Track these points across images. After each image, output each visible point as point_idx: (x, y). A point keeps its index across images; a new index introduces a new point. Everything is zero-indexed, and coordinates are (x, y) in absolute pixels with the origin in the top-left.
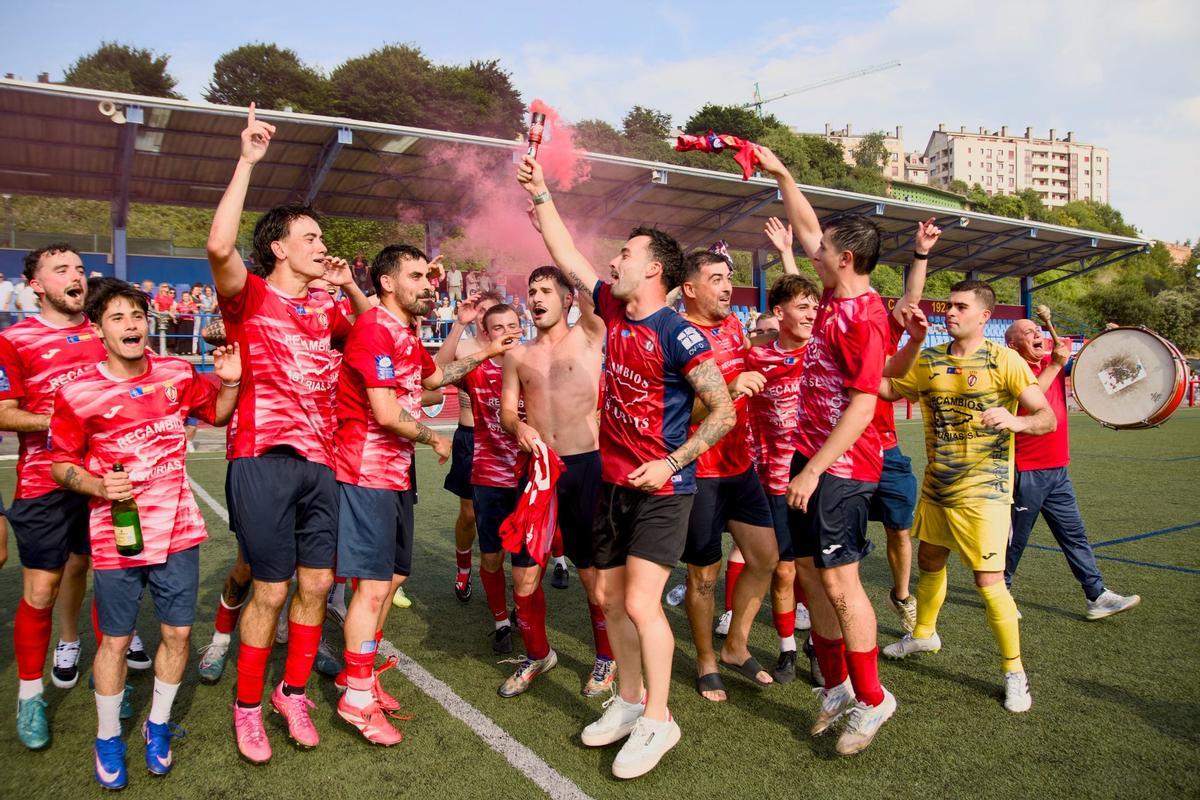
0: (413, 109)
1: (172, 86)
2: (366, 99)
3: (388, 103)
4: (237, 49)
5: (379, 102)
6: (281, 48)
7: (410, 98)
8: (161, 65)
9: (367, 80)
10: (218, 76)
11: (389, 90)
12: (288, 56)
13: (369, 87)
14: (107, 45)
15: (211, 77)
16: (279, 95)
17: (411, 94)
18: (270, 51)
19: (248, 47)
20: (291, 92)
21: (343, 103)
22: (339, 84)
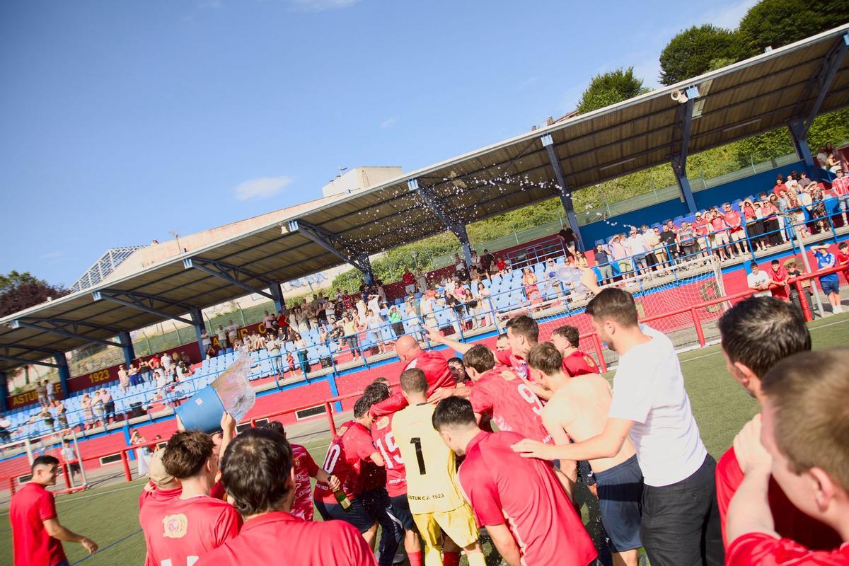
0: (815, 19)
1: (640, 85)
2: (773, 31)
3: (791, 25)
4: (670, 42)
5: (784, 28)
6: (699, 27)
7: (809, 12)
8: (629, 76)
9: (769, 17)
10: (664, 66)
11: (789, 15)
12: (706, 29)
13: (772, 22)
14: (594, 79)
15: (660, 69)
16: (710, 58)
17: (808, 9)
18: (693, 33)
19: (677, 36)
20: (718, 52)
21: (756, 42)
22: (749, 31)
